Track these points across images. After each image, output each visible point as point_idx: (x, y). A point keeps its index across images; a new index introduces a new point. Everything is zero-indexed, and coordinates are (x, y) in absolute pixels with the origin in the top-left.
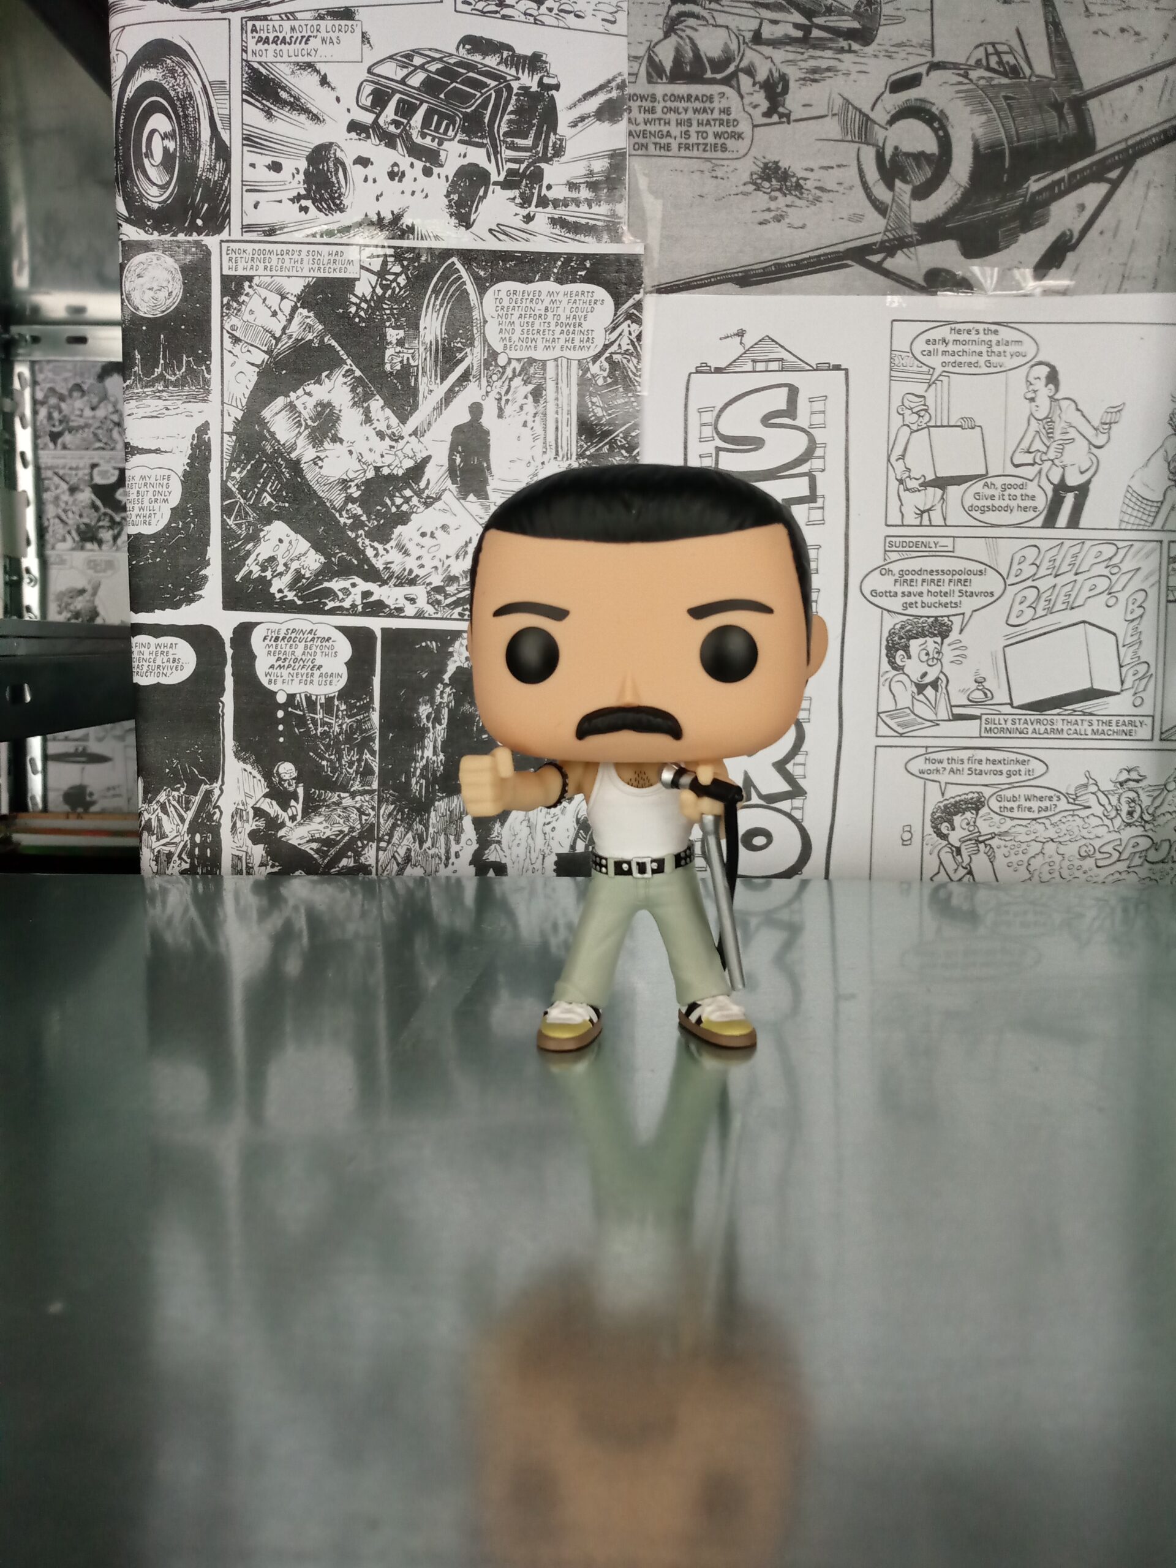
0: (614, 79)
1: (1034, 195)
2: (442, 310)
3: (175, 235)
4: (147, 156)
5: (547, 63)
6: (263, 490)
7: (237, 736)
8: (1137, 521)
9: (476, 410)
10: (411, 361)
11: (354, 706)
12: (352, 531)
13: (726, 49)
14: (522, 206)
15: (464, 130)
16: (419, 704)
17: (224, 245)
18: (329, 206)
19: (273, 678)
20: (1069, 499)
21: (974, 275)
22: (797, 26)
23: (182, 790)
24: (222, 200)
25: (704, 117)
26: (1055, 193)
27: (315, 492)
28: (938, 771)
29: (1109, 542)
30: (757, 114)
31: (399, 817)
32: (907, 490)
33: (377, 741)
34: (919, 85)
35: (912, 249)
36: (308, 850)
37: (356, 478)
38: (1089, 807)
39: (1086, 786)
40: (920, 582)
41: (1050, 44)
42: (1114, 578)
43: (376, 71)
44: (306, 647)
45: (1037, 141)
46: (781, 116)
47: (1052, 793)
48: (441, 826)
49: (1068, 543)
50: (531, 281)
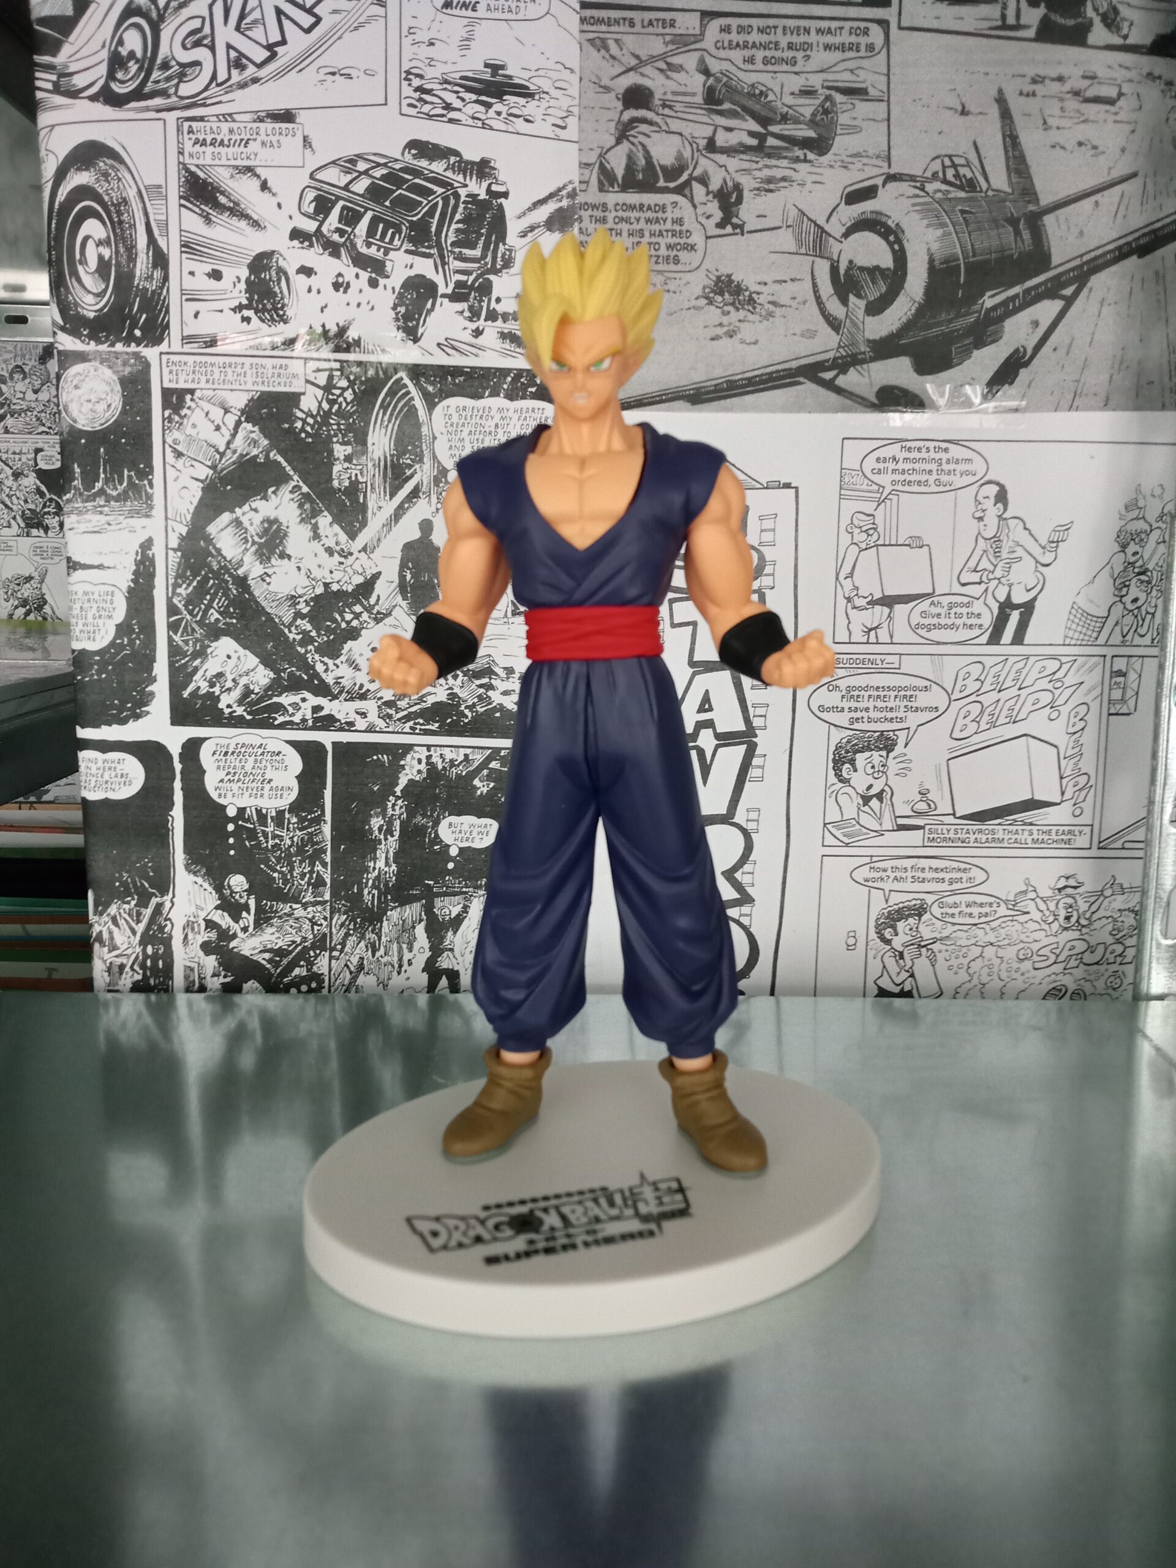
0: (564, 187)
1: (989, 310)
2: (391, 426)
3: (112, 345)
4: (81, 263)
5: (495, 169)
6: (209, 606)
7: (187, 849)
8: (1082, 637)
9: (426, 526)
10: (359, 477)
11: (305, 819)
12: (301, 647)
13: (679, 157)
14: (471, 320)
15: (411, 240)
16: (371, 816)
17: (165, 357)
18: (271, 316)
19: (223, 792)
20: (1015, 617)
21: (926, 391)
22: (752, 134)
23: (133, 903)
24: (161, 310)
25: (656, 227)
26: (1009, 309)
27: (263, 608)
28: (882, 879)
29: (1053, 657)
30: (710, 224)
31: (351, 927)
32: (854, 608)
33: (329, 853)
34: (875, 197)
35: (865, 366)
36: (260, 960)
37: (305, 594)
38: (1028, 913)
39: (1025, 892)
40: (866, 698)
41: (1007, 159)
42: (1057, 692)
43: (320, 176)
44: (256, 761)
45: (993, 256)
46: (735, 226)
47: (992, 900)
48: (394, 935)
49: (1012, 660)
50: (481, 397)
